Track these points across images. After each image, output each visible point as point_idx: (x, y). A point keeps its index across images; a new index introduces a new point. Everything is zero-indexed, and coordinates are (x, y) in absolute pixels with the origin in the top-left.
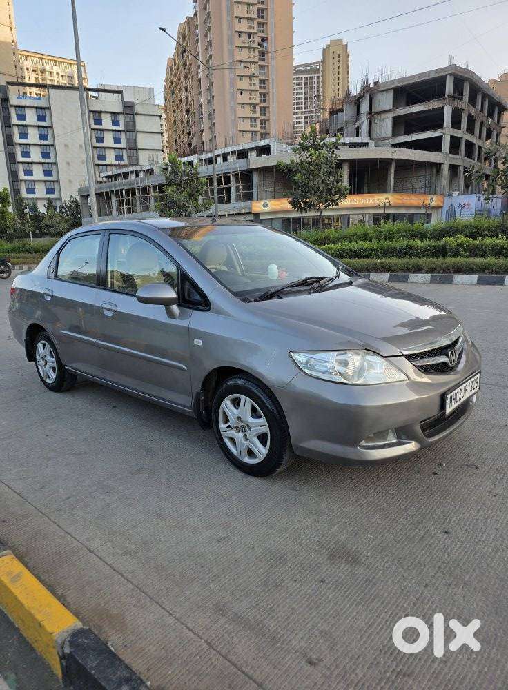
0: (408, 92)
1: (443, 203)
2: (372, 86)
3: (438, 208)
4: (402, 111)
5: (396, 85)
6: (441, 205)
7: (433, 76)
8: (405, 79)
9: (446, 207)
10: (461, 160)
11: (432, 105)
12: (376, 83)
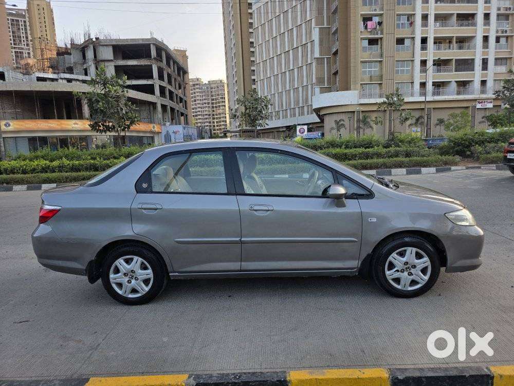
0: (123, 50)
1: (161, 130)
2: (94, 40)
3: (159, 133)
4: (122, 62)
5: (114, 43)
6: (160, 131)
7: (141, 42)
8: (120, 40)
9: (164, 133)
10: (167, 102)
11: (143, 62)
12: (97, 39)
